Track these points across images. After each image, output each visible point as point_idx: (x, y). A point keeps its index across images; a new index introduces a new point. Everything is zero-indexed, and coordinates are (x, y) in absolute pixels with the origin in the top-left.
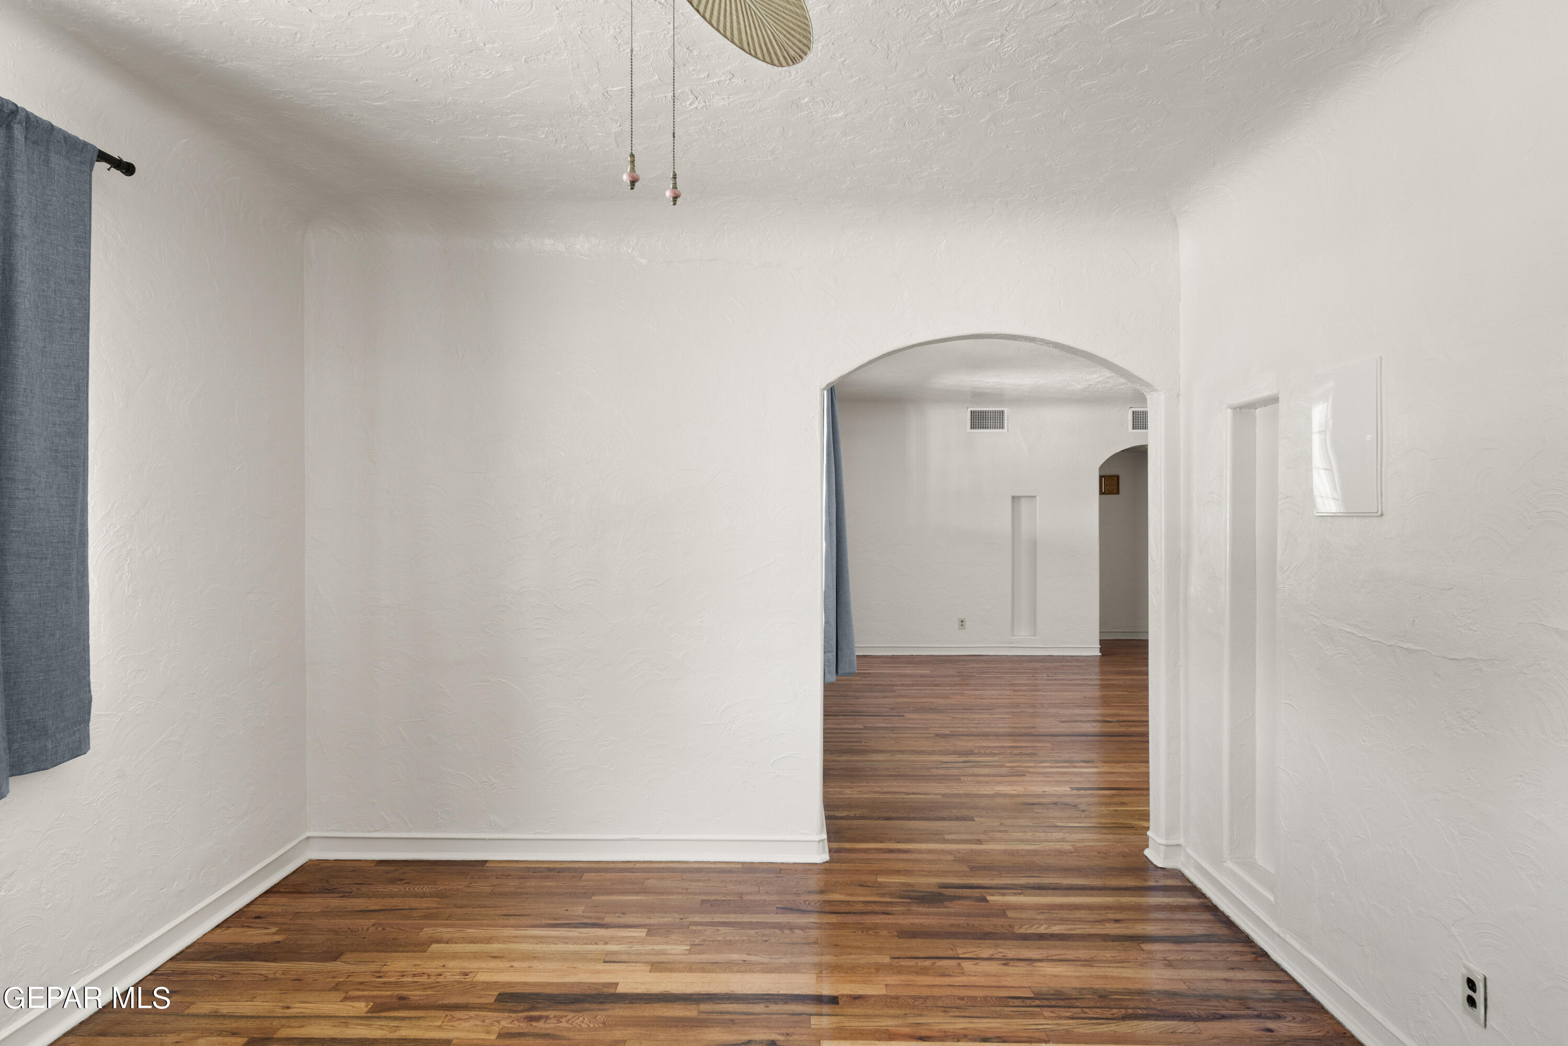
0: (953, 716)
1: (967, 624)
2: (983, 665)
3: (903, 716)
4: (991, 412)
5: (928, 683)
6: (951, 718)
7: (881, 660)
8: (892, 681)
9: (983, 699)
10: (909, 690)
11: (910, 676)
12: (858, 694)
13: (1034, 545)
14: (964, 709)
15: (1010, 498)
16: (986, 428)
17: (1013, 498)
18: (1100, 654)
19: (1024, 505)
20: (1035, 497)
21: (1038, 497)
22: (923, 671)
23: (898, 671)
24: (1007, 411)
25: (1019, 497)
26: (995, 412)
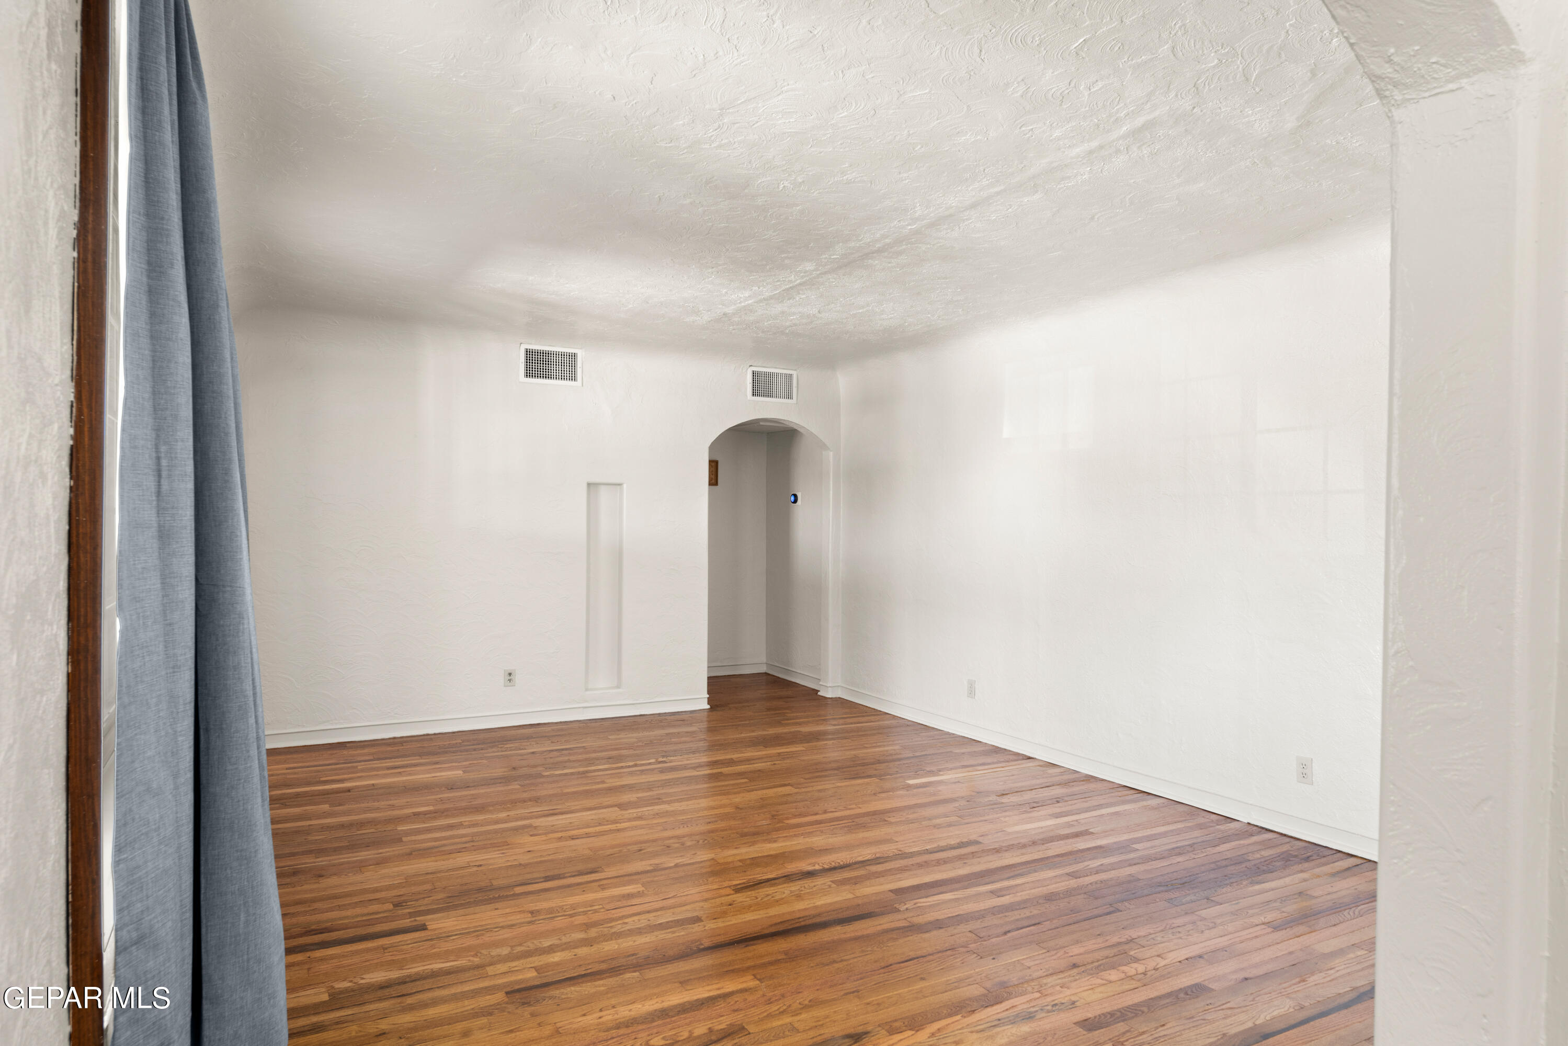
0: (533, 907)
1: (517, 678)
2: (547, 746)
3: (423, 928)
4: (557, 354)
5: (464, 804)
6: (528, 917)
7: (373, 750)
8: (392, 807)
9: (573, 838)
10: (429, 830)
11: (426, 787)
12: (322, 861)
13: (618, 556)
14: (547, 879)
15: (585, 486)
16: (549, 377)
17: (589, 485)
18: (708, 707)
19: (605, 497)
20: (620, 485)
21: (625, 486)
22: (449, 773)
23: (405, 778)
24: (581, 354)
25: (597, 485)
26: (563, 354)
